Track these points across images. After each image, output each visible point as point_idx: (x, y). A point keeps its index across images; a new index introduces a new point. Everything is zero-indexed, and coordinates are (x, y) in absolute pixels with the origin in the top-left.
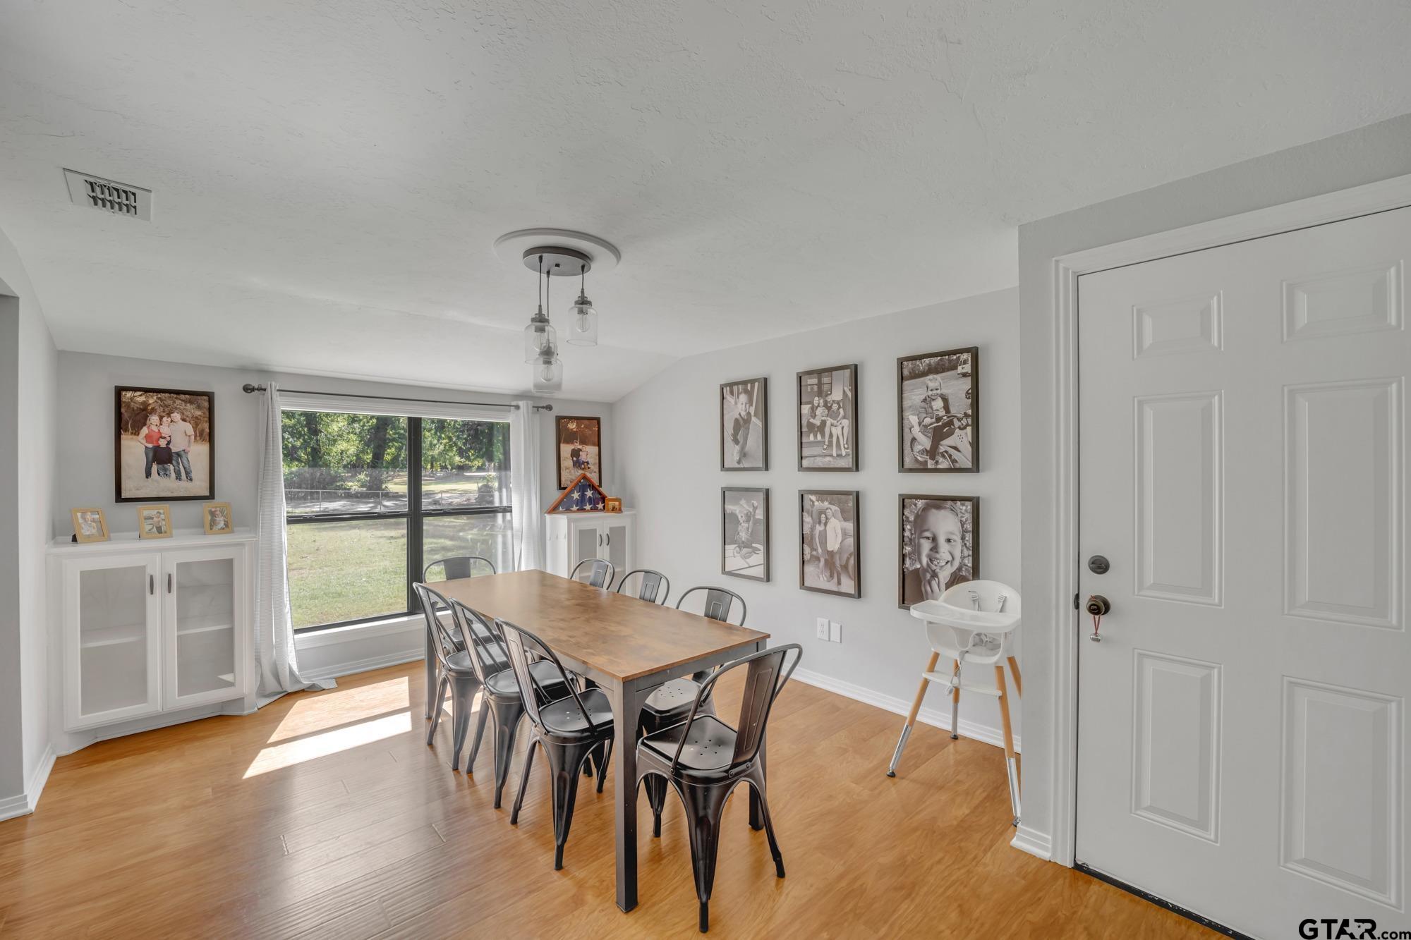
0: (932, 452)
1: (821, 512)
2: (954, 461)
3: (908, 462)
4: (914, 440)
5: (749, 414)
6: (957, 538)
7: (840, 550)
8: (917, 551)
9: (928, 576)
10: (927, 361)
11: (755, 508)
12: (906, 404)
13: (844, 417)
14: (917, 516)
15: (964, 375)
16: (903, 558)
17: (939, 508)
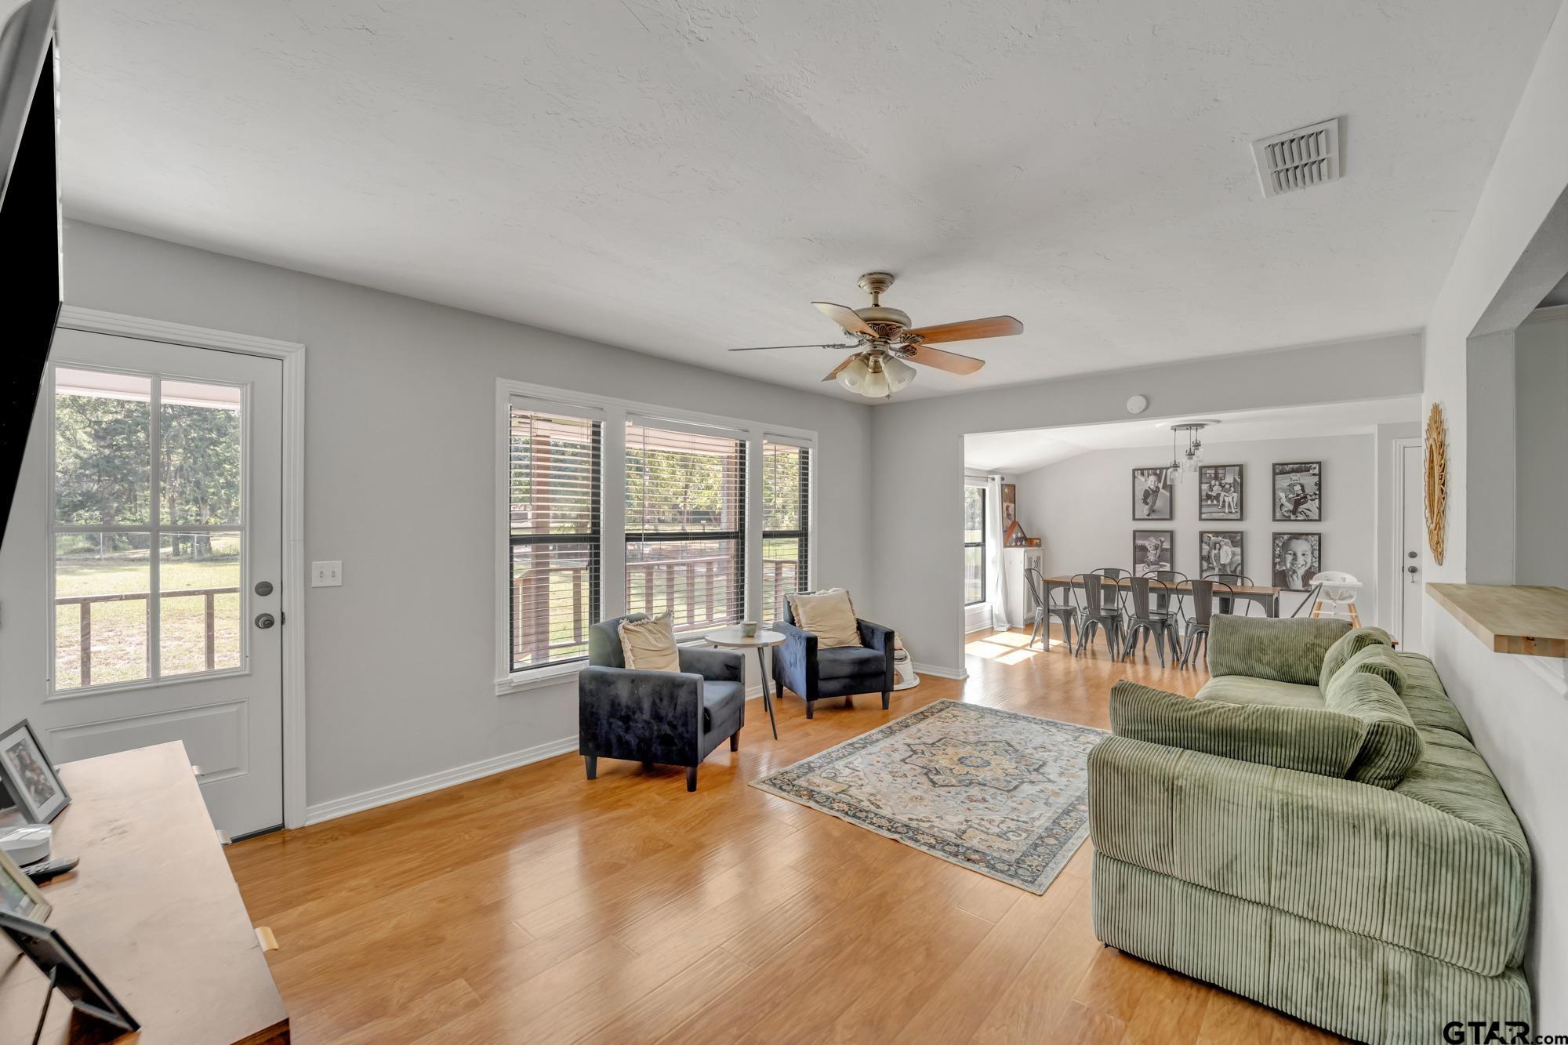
0: (1294, 512)
1: (1215, 544)
2: (1307, 516)
3: (1278, 516)
4: (1282, 505)
5: (1158, 488)
6: (1309, 553)
7: (1230, 564)
8: (1284, 561)
9: (1291, 573)
10: (1292, 466)
11: (1162, 542)
12: (1277, 487)
13: (1234, 492)
14: (1284, 543)
15: (1314, 475)
16: (1274, 564)
17: (1297, 539)
